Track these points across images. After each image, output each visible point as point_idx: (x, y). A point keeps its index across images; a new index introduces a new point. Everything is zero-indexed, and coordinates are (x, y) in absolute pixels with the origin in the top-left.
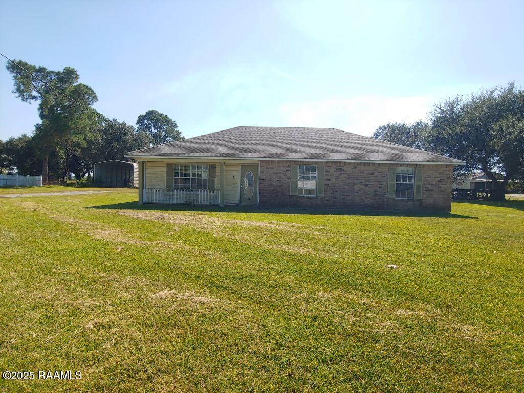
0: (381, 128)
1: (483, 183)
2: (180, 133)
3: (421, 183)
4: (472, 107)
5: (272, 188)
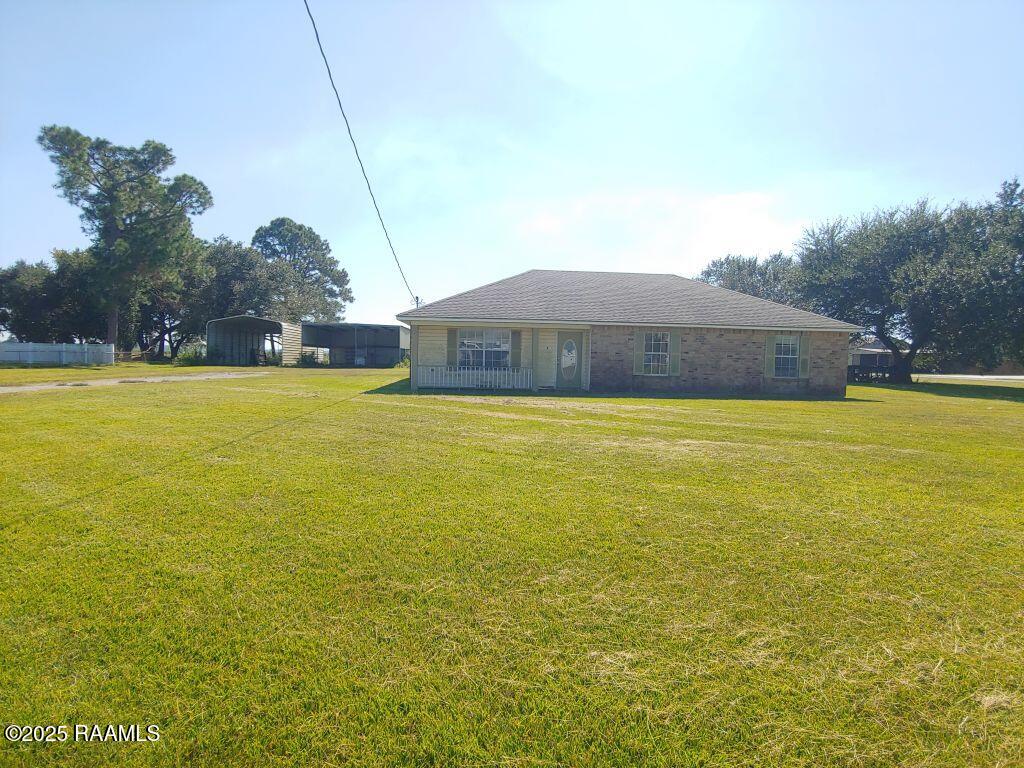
0: (714, 264)
1: (874, 356)
2: (337, 262)
3: (808, 357)
4: (864, 235)
5: (608, 365)
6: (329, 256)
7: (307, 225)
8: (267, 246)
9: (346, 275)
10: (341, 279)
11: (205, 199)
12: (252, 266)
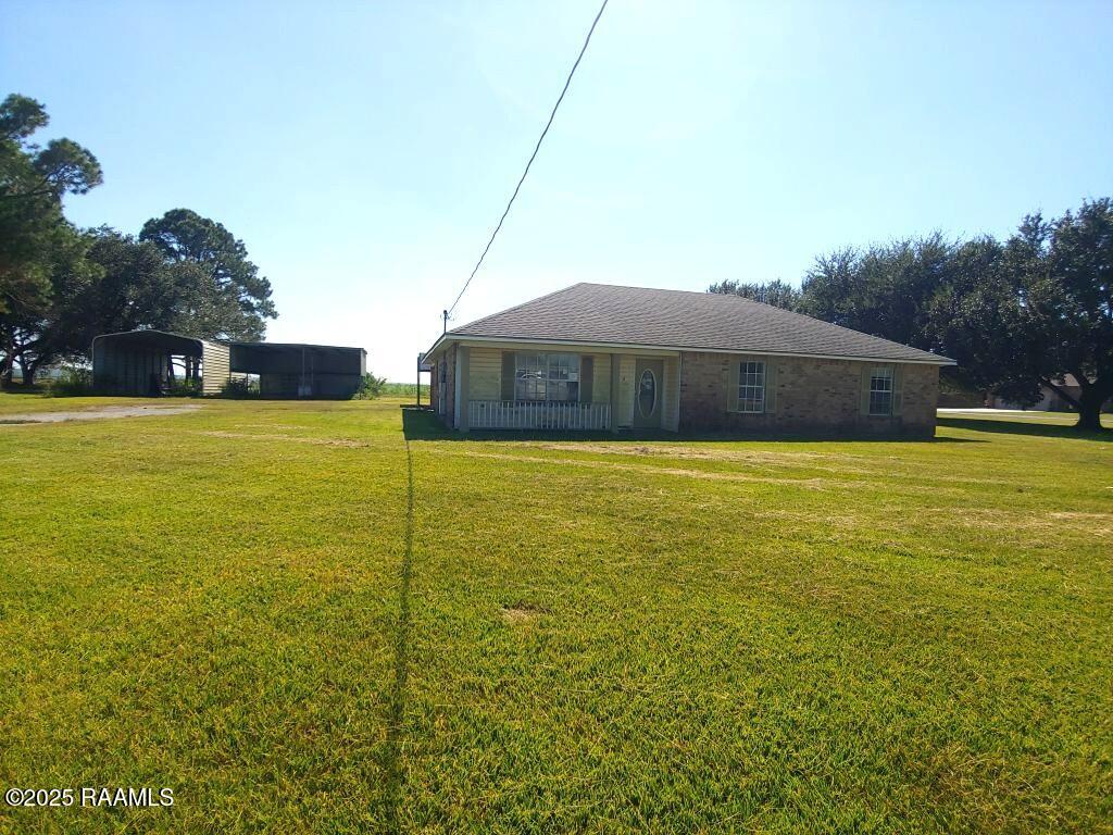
2: (256, 268)
3: (901, 392)
5: (700, 400)
6: (246, 259)
7: (215, 220)
8: (162, 244)
9: (268, 285)
10: (262, 289)
11: (90, 174)
12: (149, 267)
